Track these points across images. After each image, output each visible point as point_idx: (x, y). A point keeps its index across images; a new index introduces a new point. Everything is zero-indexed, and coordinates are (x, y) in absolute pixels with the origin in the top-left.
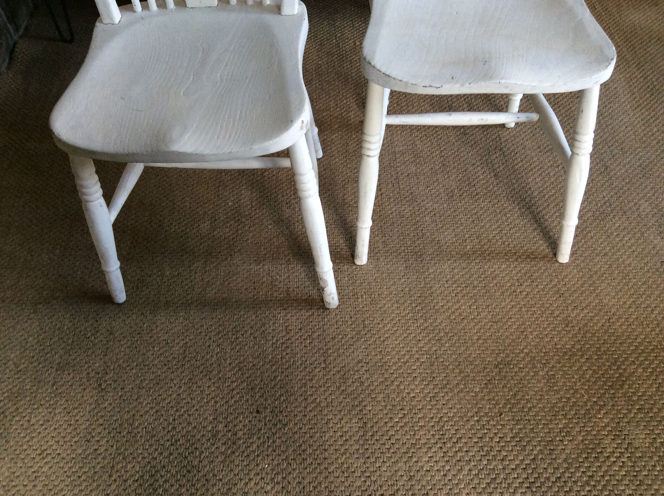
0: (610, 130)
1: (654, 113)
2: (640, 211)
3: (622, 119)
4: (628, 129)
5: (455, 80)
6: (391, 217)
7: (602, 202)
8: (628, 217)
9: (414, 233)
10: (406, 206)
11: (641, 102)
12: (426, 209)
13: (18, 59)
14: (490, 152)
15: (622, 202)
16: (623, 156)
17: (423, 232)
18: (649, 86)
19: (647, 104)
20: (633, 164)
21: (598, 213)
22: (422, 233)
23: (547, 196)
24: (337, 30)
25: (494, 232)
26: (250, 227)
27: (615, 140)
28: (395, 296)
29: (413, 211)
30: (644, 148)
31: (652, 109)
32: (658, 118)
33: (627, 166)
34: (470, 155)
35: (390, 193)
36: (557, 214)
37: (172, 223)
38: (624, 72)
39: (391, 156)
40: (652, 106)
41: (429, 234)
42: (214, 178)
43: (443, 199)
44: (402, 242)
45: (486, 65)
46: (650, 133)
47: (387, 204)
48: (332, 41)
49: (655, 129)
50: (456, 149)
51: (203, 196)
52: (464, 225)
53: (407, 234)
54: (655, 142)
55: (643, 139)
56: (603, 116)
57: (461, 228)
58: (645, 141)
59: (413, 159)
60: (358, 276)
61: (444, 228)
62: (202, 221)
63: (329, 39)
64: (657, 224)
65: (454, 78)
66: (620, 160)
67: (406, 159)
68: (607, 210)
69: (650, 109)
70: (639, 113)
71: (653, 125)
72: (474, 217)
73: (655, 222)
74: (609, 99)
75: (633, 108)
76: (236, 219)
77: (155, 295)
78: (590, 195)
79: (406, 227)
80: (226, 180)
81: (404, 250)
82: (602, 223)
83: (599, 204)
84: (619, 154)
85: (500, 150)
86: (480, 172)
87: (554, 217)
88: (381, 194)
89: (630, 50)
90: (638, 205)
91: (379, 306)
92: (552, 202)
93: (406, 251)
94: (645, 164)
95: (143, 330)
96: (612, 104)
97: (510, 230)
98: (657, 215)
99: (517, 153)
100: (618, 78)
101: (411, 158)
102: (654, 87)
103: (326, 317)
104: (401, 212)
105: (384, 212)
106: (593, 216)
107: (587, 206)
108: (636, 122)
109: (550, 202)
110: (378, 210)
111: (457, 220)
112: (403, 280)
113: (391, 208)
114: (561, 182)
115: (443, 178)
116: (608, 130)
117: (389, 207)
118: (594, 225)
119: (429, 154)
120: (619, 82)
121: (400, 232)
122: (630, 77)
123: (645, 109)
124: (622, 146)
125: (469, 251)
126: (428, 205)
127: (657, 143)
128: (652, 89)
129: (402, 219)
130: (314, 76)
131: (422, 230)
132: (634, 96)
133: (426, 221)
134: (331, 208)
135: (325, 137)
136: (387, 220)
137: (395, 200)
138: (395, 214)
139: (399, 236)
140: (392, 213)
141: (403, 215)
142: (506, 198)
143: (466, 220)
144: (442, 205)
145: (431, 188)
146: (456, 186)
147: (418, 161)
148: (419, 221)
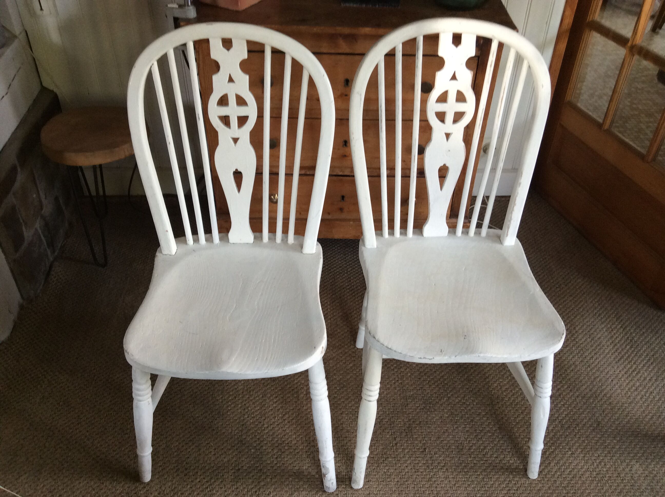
0: (598, 383)
1: (635, 366)
2: (633, 472)
3: (608, 372)
4: (614, 382)
7: (598, 461)
8: (623, 480)
9: (429, 491)
10: (420, 459)
11: (623, 353)
12: (439, 463)
13: (53, 281)
14: (492, 402)
15: (615, 462)
16: (612, 412)
17: (438, 489)
18: (628, 338)
19: (629, 356)
20: (622, 421)
21: (595, 473)
22: (436, 490)
23: (548, 453)
24: (348, 264)
25: (503, 492)
26: (271, 479)
27: (603, 394)
29: (427, 465)
30: (630, 403)
31: (633, 362)
32: (639, 372)
33: (616, 423)
34: (475, 403)
35: (404, 443)
36: (558, 473)
37: (197, 472)
38: (605, 321)
39: (402, 400)
40: (632, 359)
41: (443, 492)
42: (238, 421)
43: (454, 453)
46: (634, 388)
47: (402, 456)
48: (343, 275)
49: (638, 384)
50: (462, 396)
51: (227, 441)
52: (475, 483)
53: (422, 492)
54: (639, 397)
55: (628, 394)
56: (591, 367)
57: (473, 486)
58: (630, 396)
61: (457, 485)
62: (225, 471)
63: (341, 273)
64: (649, 488)
66: (610, 415)
67: (416, 405)
68: (603, 471)
69: (631, 361)
70: (623, 366)
71: (636, 379)
72: (484, 473)
73: (647, 485)
74: (595, 349)
75: (617, 360)
76: (259, 468)
78: (586, 454)
80: (249, 423)
82: (599, 485)
83: (595, 464)
84: (608, 409)
85: (502, 400)
86: (486, 424)
87: (556, 476)
88: (396, 444)
89: (608, 299)
90: (630, 466)
92: (553, 460)
94: (632, 420)
96: (598, 356)
97: (517, 490)
98: (649, 478)
99: (517, 404)
100: (600, 328)
101: (422, 404)
102: (633, 338)
104: (416, 465)
105: (399, 465)
106: (591, 477)
107: (584, 465)
108: (621, 375)
109: (551, 459)
110: (394, 462)
111: (468, 477)
113: (407, 461)
114: (559, 438)
115: (452, 428)
116: (596, 383)
117: (404, 459)
118: (592, 488)
119: (437, 401)
120: (602, 332)
121: (416, 489)
122: (611, 327)
123: (627, 362)
124: (610, 401)
126: (440, 459)
127: (641, 398)
128: (631, 341)
129: (417, 473)
130: (329, 310)
131: (436, 487)
132: (616, 347)
133: (440, 477)
134: (349, 458)
135: (341, 377)
136: (403, 474)
137: (409, 452)
138: (409, 468)
139: (415, 493)
140: (406, 466)
141: (418, 469)
142: (511, 454)
143: (477, 477)
144: (454, 460)
145: (442, 440)
146: (464, 438)
147: (428, 408)
148: (433, 476)
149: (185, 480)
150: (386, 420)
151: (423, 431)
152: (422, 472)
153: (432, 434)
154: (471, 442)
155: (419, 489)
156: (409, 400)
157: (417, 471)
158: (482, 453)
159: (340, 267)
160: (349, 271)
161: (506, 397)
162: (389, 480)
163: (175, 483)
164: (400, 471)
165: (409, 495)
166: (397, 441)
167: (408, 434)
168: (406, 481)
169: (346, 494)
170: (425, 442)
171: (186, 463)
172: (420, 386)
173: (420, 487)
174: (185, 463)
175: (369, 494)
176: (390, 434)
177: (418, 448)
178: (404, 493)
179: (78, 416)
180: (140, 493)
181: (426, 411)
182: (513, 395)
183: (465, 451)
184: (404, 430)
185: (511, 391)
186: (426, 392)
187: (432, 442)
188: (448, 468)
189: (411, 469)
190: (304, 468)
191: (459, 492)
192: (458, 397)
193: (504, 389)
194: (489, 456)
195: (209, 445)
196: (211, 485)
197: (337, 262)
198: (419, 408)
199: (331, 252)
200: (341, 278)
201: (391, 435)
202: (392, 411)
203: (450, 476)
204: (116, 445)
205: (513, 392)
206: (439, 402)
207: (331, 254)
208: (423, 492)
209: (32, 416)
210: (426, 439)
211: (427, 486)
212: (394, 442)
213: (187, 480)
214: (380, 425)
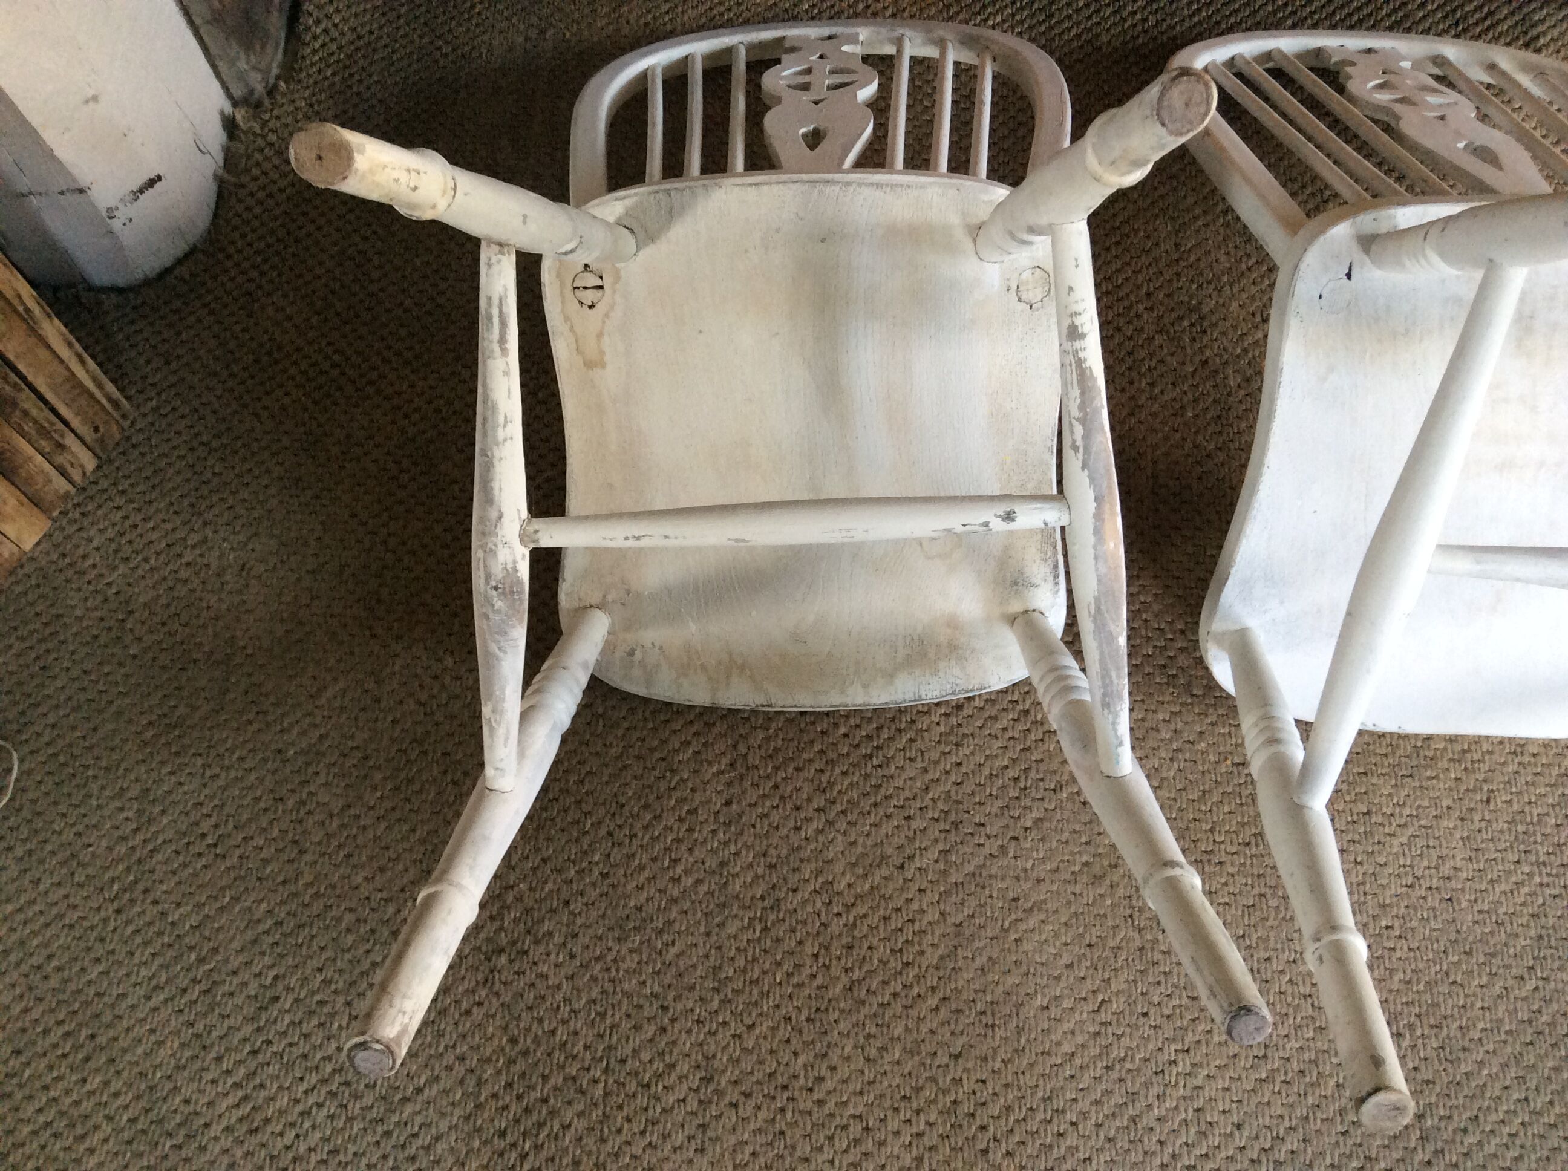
9: (1556, 817)
13: (315, 37)
28: (1510, 1039)
53: (1535, 819)
60: (1398, 954)
77: (816, 956)
79: (1532, 789)
81: (1530, 875)
91: (1463, 1069)
93: (1537, 880)
95: (796, 1077)
103: (1310, 1090)
112: (1531, 985)
121: (1516, 807)
139: (1514, 821)
152: (1534, 755)
155: (1527, 809)
157: (1519, 750)
162: (1429, 773)
165: (1494, 825)
168: (1485, 781)
173: (1530, 803)
175: (1368, 813)
178: (1477, 817)
196: (878, 748)
208: (1539, 821)
211: (1550, 801)
213: (810, 727)
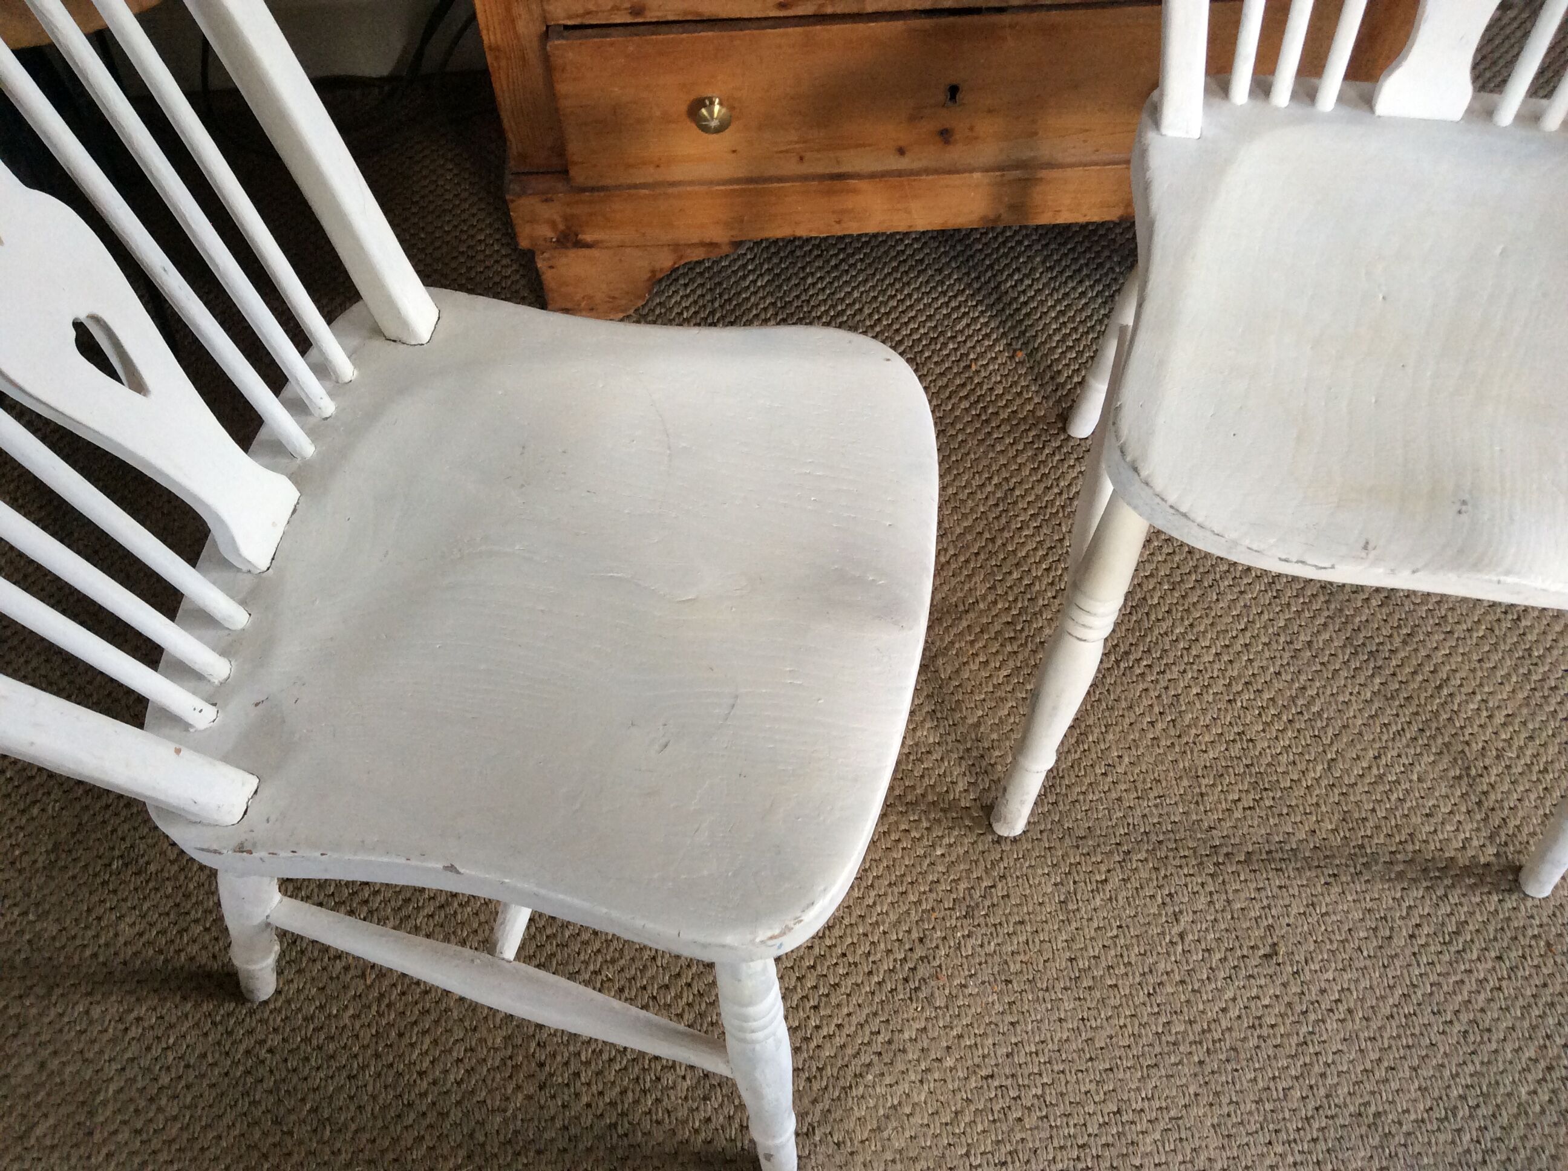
5: (1372, 554)
6: (1225, 1024)
12: (1323, 991)
14: (1468, 768)
17: (1329, 1081)
22: (1324, 1085)
24: (953, 304)
29: (1286, 999)
34: (1415, 777)
37: (577, 1075)
39: (1184, 783)
41: (1346, 1090)
43: (1365, 953)
44: (1271, 1126)
45: (1464, 517)
47: (1205, 977)
48: (944, 345)
50: (1371, 754)
52: (1441, 1051)
59: (1251, 796)
63: (936, 338)
65: (1370, 547)
67: (1230, 798)
85: (1498, 757)
88: (1182, 936)
104: (1253, 1004)
105: (1201, 1007)
115: (1352, 870)
119: (1295, 778)
125: (1468, 1151)
126: (1326, 976)
131: (1323, 1075)
137: (1225, 959)
138: (1233, 1013)
140: (1224, 1010)
141: (1259, 1018)
142: (1542, 943)
143: (1444, 1033)
144: (1367, 976)
145: (1324, 911)
146: (1394, 899)
147: (1268, 803)
148: (1309, 1038)
149: (542, 1102)
150: (1139, 857)
151: (1261, 885)
153: (1291, 891)
154: (1415, 913)
156: (1204, 782)
158: (1453, 949)
159: (930, 317)
160: (962, 331)
161: (1510, 746)
163: (515, 1117)
164: (1206, 1027)
166: (1182, 923)
167: (1215, 897)
169: (1046, 1117)
170: (1270, 921)
171: (539, 1044)
172: (1236, 730)
174: (533, 1045)
176: (1160, 900)
177: (1252, 944)
179: (177, 905)
180: (409, 1158)
181: (1263, 814)
182: (1531, 738)
183: (1399, 941)
184: (1203, 884)
185: (1524, 723)
186: (1255, 747)
187: (1292, 920)
188: (1352, 1005)
189: (1239, 1017)
190: (906, 1036)
191: (1395, 1085)
192: (1358, 757)
193: (1499, 719)
194: (1475, 957)
195: (599, 978)
197: (919, 300)
198: (1240, 806)
199: (894, 264)
200: (935, 359)
201: (1164, 903)
202: (1155, 821)
203: (1361, 1035)
204: (310, 1000)
205: (1531, 726)
206: (1299, 780)
207: (895, 269)
209: (31, 917)
210: (1274, 912)
212: (1176, 930)
214: (1123, 872)
